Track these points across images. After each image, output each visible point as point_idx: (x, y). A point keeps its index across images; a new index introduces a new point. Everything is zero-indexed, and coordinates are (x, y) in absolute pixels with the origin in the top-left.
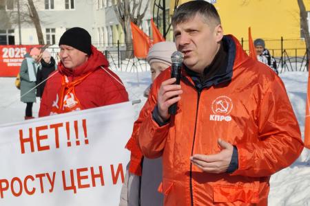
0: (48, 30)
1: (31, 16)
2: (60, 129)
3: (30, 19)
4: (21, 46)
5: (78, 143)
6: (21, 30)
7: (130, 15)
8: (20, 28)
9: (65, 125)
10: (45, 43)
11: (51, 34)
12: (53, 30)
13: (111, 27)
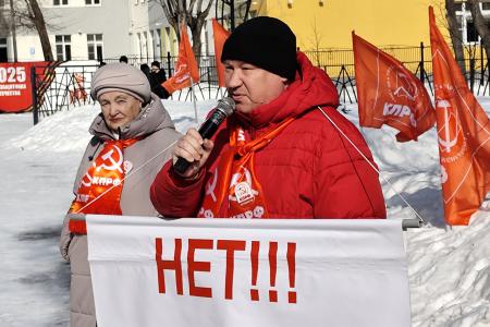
0: (58, 38)
1: (31, 17)
2: (237, 253)
3: (29, 22)
4: (16, 64)
5: (273, 296)
6: (17, 38)
7: (186, 12)
8: (14, 36)
9: (249, 247)
10: (55, 59)
11: (64, 44)
12: (68, 38)
13: (159, 31)
